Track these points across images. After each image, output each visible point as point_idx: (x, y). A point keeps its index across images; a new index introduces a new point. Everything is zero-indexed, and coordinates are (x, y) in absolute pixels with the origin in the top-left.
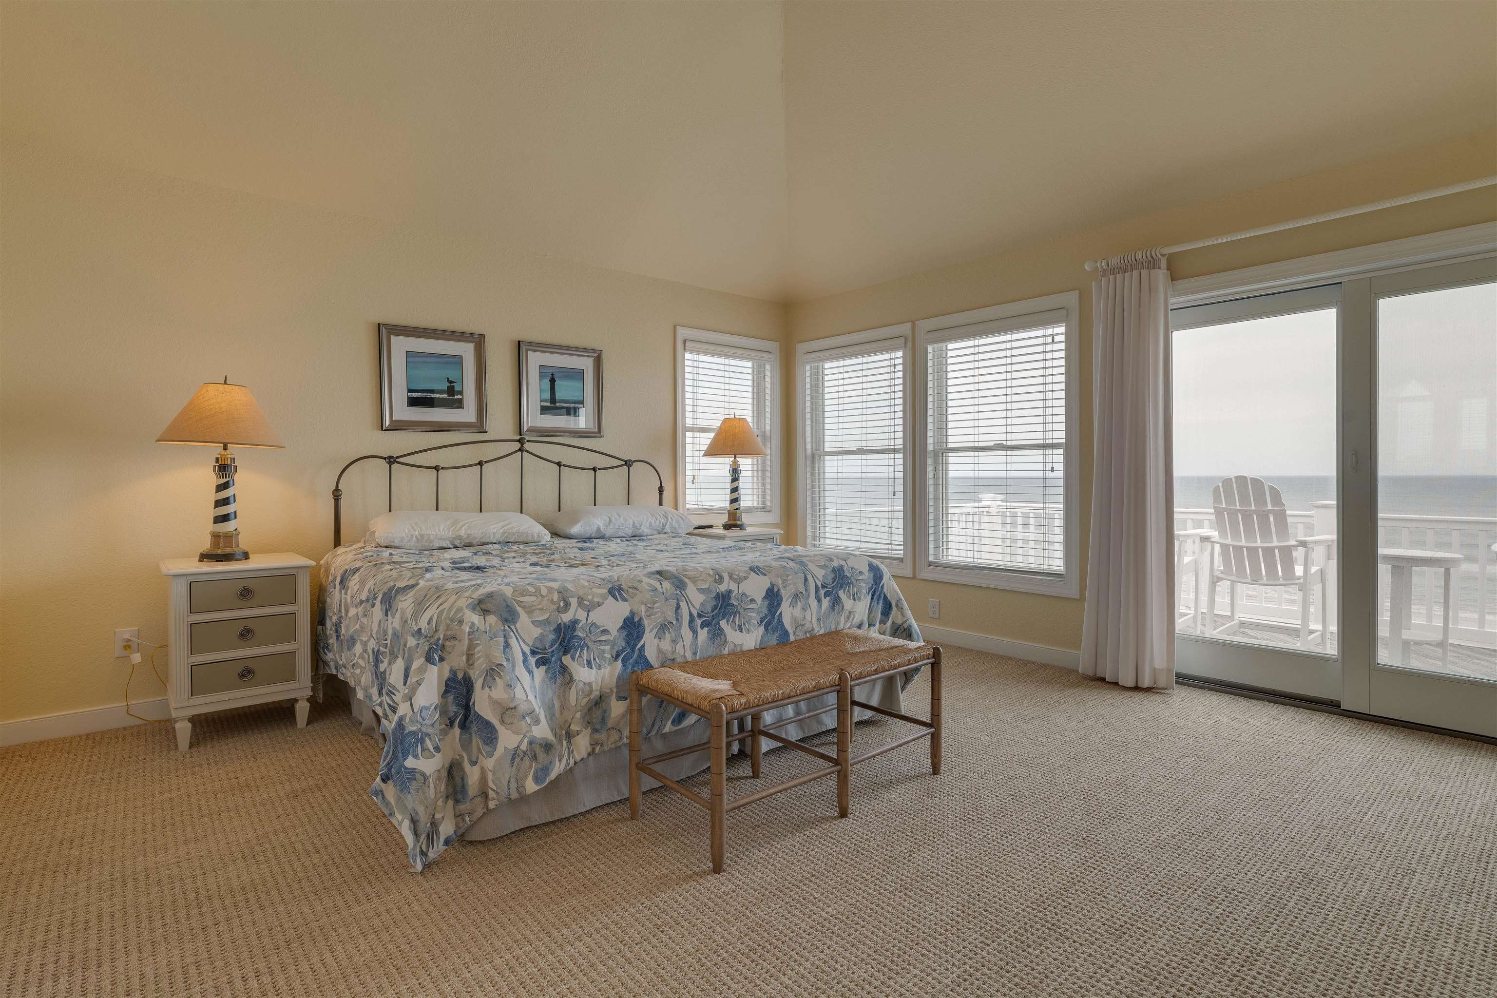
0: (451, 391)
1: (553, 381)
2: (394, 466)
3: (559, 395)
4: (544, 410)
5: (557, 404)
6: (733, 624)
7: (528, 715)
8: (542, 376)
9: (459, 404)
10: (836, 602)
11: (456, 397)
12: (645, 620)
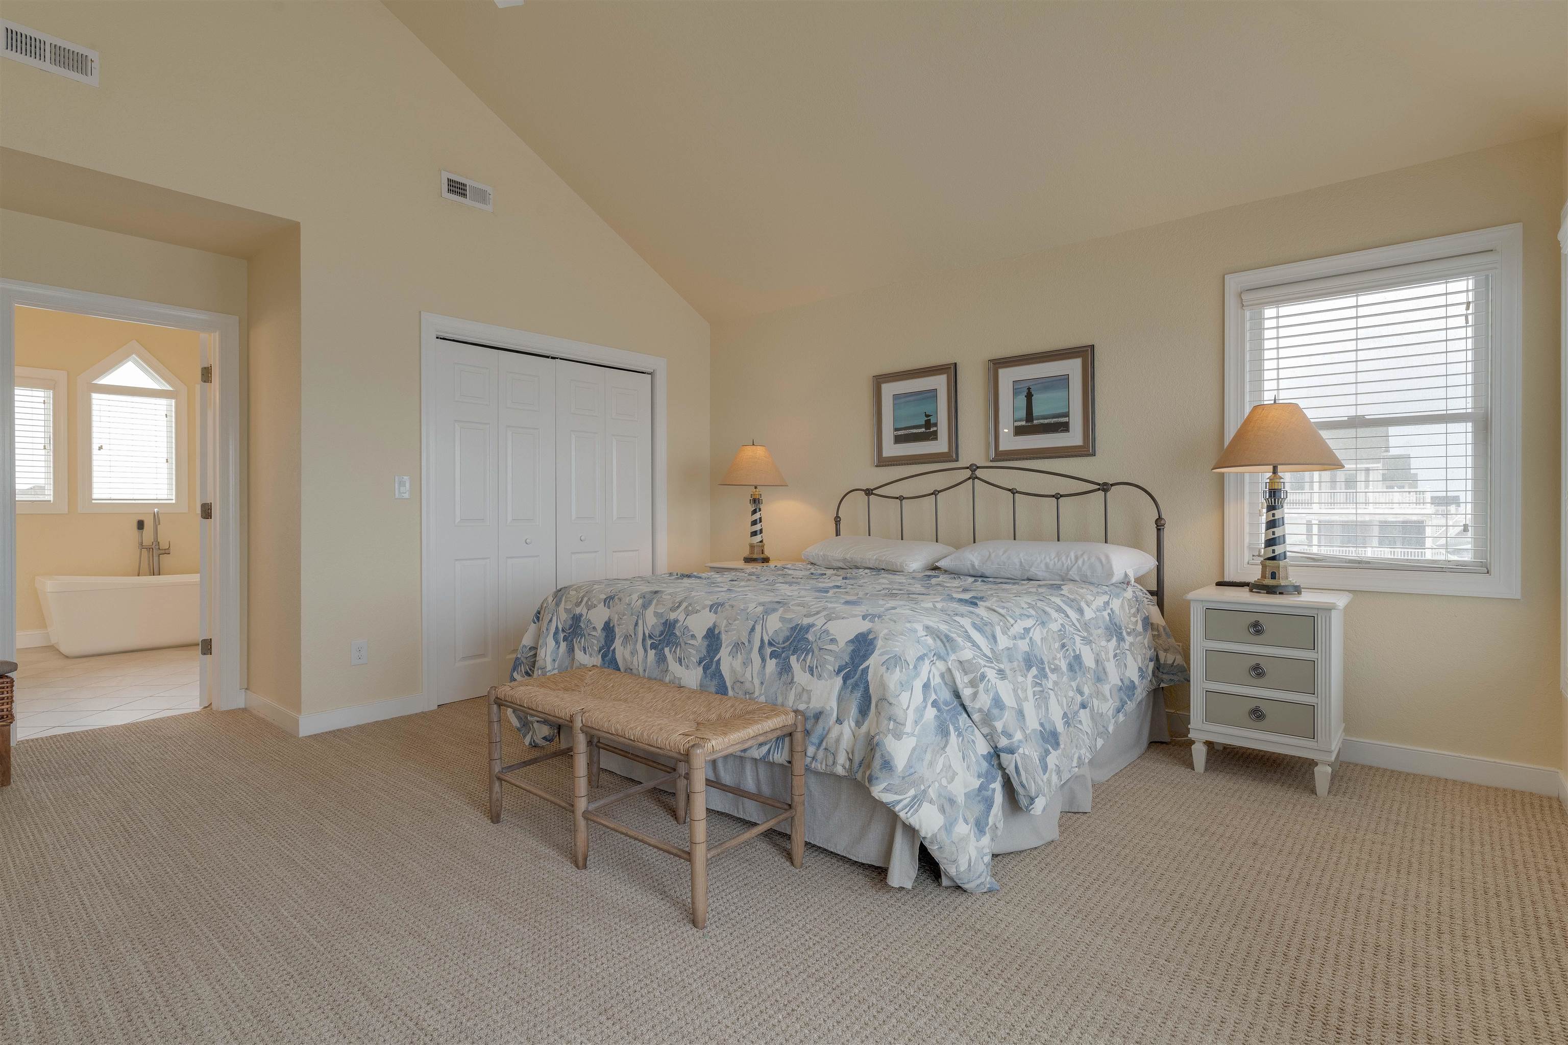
0: (928, 424)
1: (1029, 396)
2: (872, 497)
3: (1036, 411)
4: (1019, 431)
5: (1035, 422)
6: (674, 654)
7: (541, 669)
8: (1016, 392)
9: (933, 436)
10: (785, 669)
11: (932, 430)
12: (723, 635)
